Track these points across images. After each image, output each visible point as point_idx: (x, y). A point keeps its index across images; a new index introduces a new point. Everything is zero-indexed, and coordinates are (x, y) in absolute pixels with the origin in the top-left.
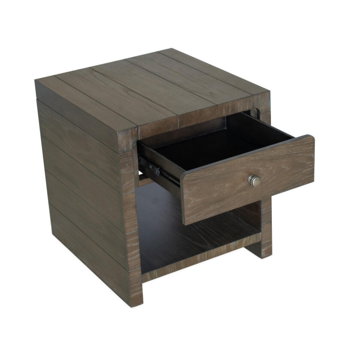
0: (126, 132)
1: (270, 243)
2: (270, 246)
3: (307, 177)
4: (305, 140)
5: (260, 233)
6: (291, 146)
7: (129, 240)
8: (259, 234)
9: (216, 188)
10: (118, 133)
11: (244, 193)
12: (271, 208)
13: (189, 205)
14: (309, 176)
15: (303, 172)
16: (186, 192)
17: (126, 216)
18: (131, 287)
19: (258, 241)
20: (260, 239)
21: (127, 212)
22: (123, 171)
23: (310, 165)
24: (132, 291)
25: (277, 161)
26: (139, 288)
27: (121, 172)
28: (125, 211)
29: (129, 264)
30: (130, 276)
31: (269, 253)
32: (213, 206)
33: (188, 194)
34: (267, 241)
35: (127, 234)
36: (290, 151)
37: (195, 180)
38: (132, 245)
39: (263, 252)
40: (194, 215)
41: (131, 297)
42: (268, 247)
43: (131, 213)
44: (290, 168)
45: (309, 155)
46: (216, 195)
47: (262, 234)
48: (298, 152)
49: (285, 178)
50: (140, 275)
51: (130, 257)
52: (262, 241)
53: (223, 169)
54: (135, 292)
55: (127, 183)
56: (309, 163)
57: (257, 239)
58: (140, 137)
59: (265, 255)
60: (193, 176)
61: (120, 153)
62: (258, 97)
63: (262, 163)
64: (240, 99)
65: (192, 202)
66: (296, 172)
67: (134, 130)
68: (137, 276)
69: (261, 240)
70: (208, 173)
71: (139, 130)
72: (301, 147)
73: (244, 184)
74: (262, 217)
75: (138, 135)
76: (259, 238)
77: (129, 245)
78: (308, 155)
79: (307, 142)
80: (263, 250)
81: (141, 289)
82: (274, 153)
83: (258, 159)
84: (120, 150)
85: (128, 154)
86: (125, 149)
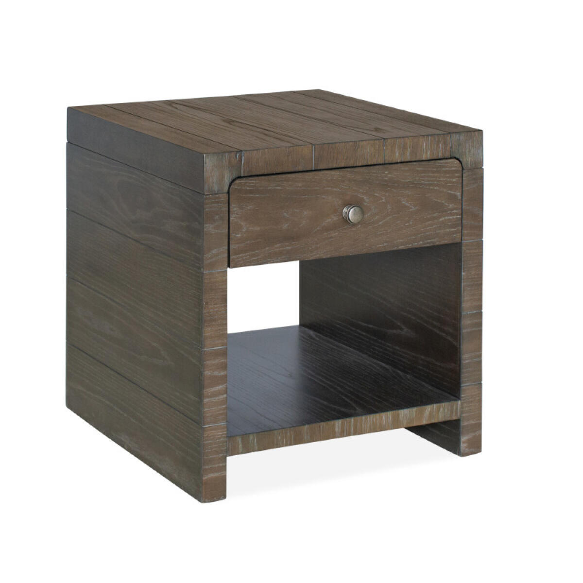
0: (220, 157)
1: (478, 426)
2: (477, 433)
3: (448, 230)
4: (443, 164)
5: (459, 402)
6: (419, 169)
7: (208, 362)
8: (457, 404)
9: (285, 214)
10: (206, 156)
11: (335, 234)
12: (480, 356)
13: (238, 234)
14: (452, 230)
15: (441, 220)
16: (235, 209)
17: (207, 314)
18: (206, 458)
19: (454, 418)
20: (458, 414)
21: (210, 307)
22: (209, 228)
23: (453, 210)
24: (207, 467)
25: (394, 190)
26: (221, 465)
27: (205, 230)
28: (207, 303)
29: (206, 410)
30: (205, 436)
31: (476, 447)
32: (280, 244)
33: (237, 214)
34: (472, 422)
35: (206, 349)
36: (417, 178)
37: (251, 192)
38: (215, 374)
39: (464, 442)
40: (247, 254)
41: (204, 478)
42: (473, 434)
43: (216, 310)
44: (417, 208)
45: (452, 192)
46: (285, 226)
47: (462, 404)
48: (431, 183)
49: (407, 224)
50: (224, 437)
51: (208, 397)
52: (461, 419)
53: (300, 185)
54: (213, 470)
55: (214, 251)
56: (451, 206)
57: (452, 412)
58: (244, 172)
59: (467, 450)
60: (247, 184)
61: (206, 194)
62: (460, 137)
63: (368, 188)
64: (428, 136)
65: (244, 230)
66: (428, 217)
67: (234, 156)
68: (220, 438)
69: (461, 416)
70: (274, 185)
71: (243, 158)
72: (436, 175)
73: (335, 218)
74: (463, 370)
75: (241, 166)
76: (456, 413)
77: (207, 373)
78: (449, 192)
79: (447, 169)
80: (464, 439)
81: (224, 468)
82: (389, 175)
83: (361, 179)
84: (206, 187)
85: (219, 198)
86: (216, 188)
